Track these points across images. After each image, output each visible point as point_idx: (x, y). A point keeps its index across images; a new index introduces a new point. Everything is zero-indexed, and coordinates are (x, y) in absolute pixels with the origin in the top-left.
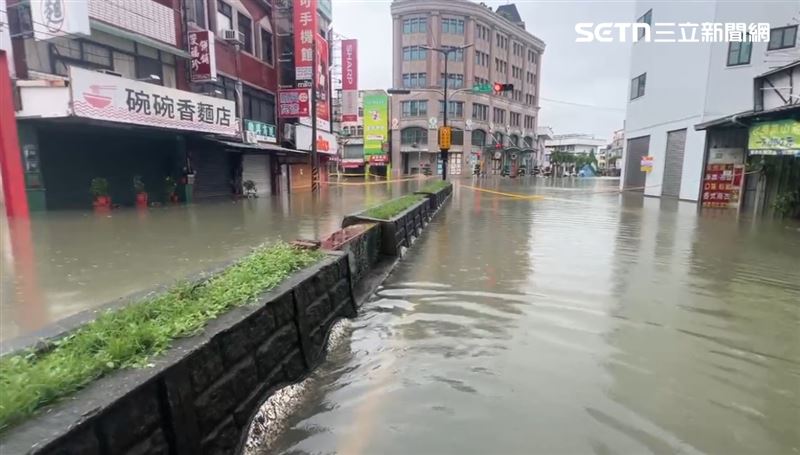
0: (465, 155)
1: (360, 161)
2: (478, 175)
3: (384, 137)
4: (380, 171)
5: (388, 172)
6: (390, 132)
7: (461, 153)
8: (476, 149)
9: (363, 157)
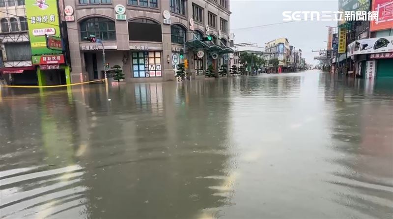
0: (165, 53)
1: (28, 64)
2: (183, 76)
3: (55, 31)
4: (57, 77)
5: (67, 77)
6: (63, 25)
7: (161, 51)
8: (177, 47)
9: (31, 59)
